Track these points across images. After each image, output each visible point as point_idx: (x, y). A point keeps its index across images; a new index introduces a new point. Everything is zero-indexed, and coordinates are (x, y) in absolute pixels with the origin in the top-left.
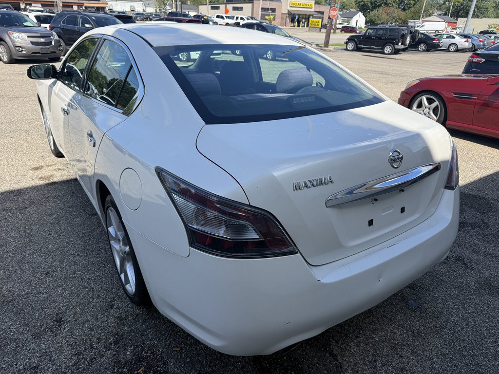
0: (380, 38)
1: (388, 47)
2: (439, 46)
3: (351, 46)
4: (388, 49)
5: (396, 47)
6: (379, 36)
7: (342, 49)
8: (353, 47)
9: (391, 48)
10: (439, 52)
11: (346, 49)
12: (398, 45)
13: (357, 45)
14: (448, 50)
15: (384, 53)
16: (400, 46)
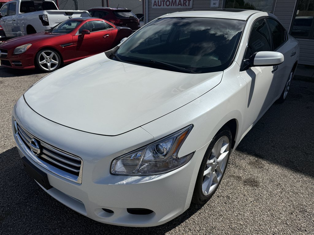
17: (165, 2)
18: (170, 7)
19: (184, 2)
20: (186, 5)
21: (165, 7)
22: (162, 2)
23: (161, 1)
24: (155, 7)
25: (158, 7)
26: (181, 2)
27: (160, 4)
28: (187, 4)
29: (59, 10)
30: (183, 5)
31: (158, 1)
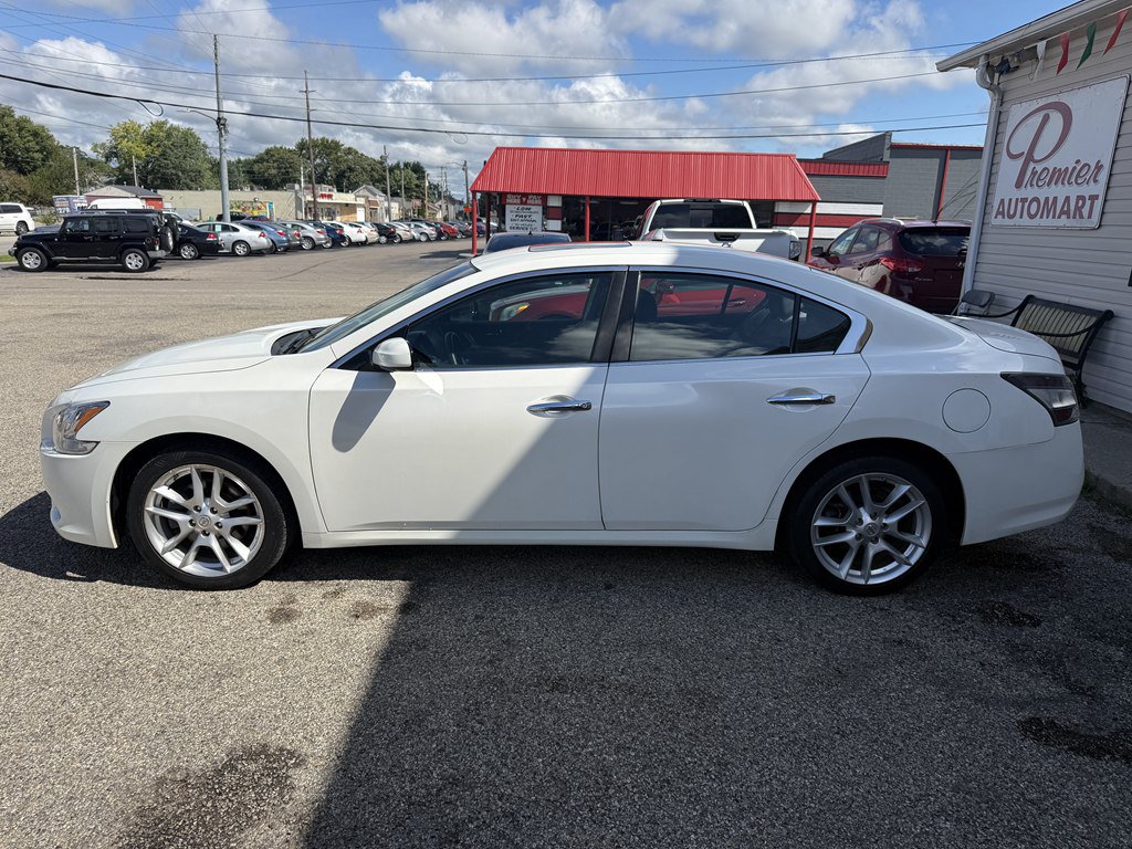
0: (106, 238)
1: (132, 255)
2: (220, 247)
3: (31, 260)
4: (133, 261)
5: (151, 254)
6: (104, 234)
7: (7, 269)
8: (39, 262)
9: (140, 258)
10: (221, 258)
11: (21, 268)
12: (155, 250)
13: (49, 258)
14: (233, 254)
15: (125, 269)
16: (159, 253)
17: (1026, 204)
18: (1037, 221)
19: (1077, 203)
20: (1081, 217)
21: (1026, 221)
22: (1020, 205)
23: (1017, 199)
24: (999, 221)
25: (1007, 221)
26: (1069, 206)
27: (1012, 213)
28: (1085, 211)
29: (759, 227)
30: (1074, 217)
31: (1011, 200)
